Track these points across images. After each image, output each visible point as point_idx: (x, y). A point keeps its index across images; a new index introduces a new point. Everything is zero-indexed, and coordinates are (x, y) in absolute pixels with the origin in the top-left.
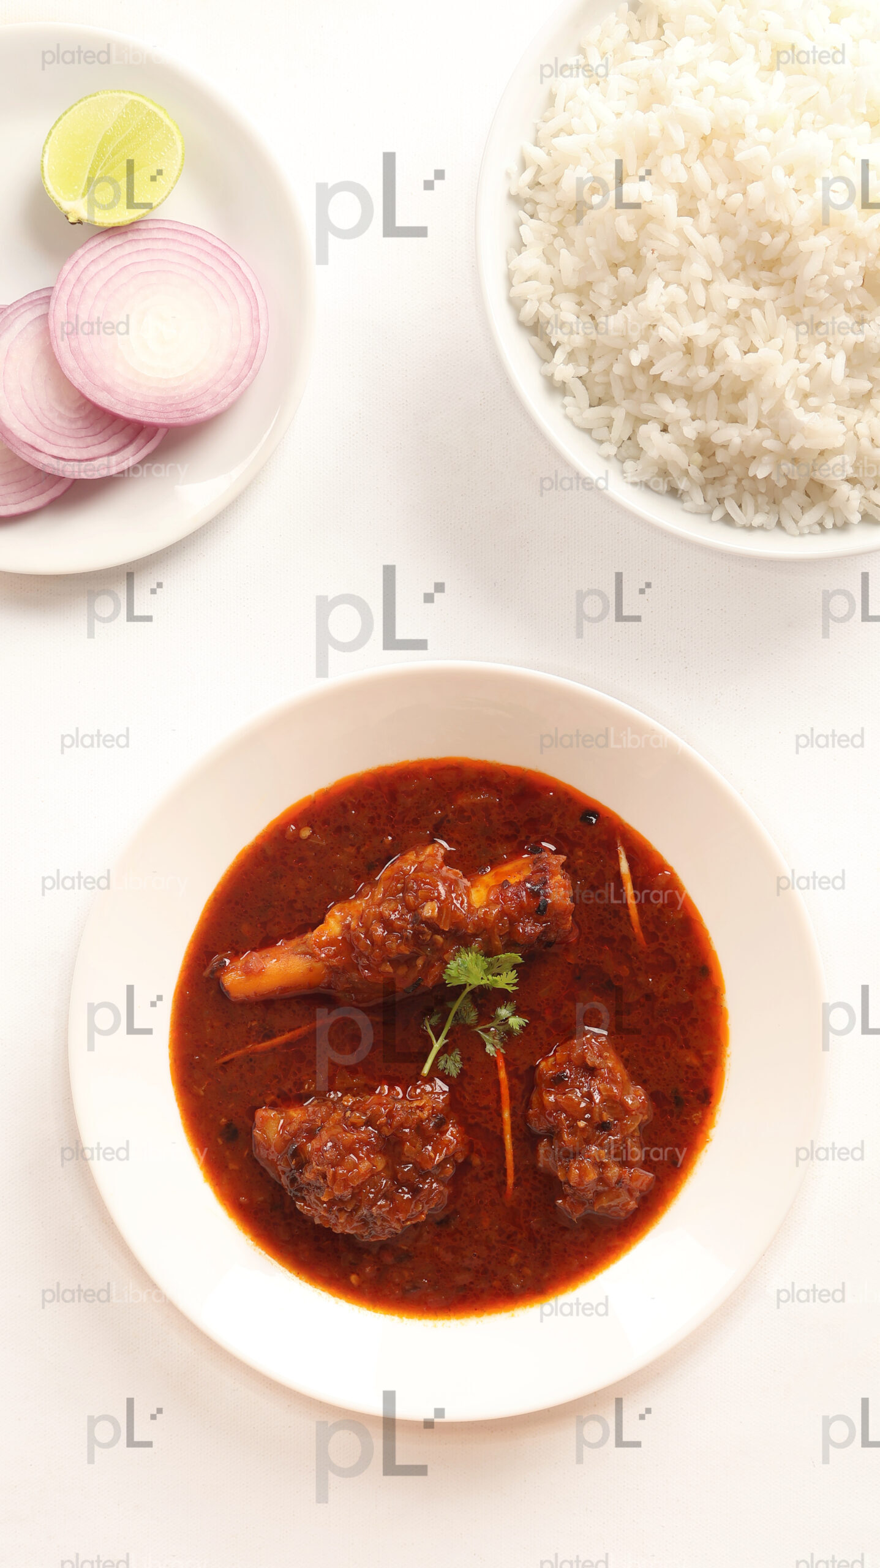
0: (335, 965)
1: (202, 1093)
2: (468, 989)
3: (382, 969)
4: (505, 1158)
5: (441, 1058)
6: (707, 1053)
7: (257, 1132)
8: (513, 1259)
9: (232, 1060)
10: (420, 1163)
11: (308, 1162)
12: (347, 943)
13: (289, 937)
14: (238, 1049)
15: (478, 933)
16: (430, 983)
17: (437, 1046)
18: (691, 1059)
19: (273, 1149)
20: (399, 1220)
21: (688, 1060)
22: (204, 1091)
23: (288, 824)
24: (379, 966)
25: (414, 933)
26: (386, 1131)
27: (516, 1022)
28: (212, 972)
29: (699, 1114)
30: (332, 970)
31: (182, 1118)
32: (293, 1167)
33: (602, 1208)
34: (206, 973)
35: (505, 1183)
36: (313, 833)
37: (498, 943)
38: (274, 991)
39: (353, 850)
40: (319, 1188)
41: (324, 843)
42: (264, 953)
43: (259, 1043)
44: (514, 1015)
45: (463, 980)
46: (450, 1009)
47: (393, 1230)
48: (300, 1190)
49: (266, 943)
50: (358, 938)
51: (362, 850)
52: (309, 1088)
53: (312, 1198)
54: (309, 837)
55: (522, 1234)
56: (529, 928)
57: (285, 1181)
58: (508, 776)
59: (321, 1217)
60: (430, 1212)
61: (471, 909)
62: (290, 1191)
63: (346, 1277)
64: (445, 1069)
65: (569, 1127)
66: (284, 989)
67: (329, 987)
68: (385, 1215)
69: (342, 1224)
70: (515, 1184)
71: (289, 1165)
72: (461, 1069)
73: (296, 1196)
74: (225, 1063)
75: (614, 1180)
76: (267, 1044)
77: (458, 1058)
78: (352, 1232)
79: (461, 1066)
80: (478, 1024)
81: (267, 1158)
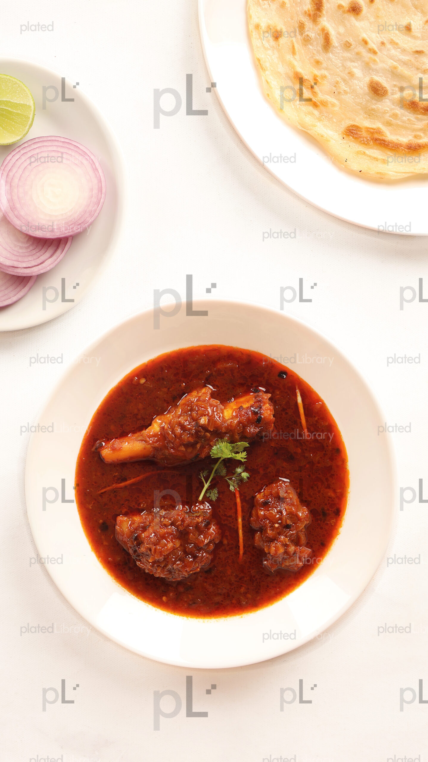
0: (157, 447)
1: (91, 508)
2: (222, 459)
3: (180, 449)
4: (239, 541)
5: (208, 491)
6: (338, 491)
7: (117, 527)
8: (242, 590)
9: (105, 492)
10: (197, 544)
11: (142, 543)
12: (163, 436)
13: (134, 432)
14: (109, 486)
15: (227, 432)
16: (203, 456)
17: (206, 486)
18: (331, 494)
19: (125, 536)
20: (187, 571)
21: (329, 494)
22: (92, 507)
23: (134, 377)
24: (178, 447)
25: (196, 432)
26: (181, 528)
27: (245, 475)
28: (96, 449)
29: (334, 520)
30: (155, 449)
31: (81, 520)
32: (135, 545)
33: (286, 566)
34: (93, 449)
35: (238, 553)
36: (146, 381)
37: (237, 437)
38: (126, 459)
39: (165, 390)
40: (148, 555)
41: (151, 386)
42: (122, 440)
43: (119, 483)
44: (244, 472)
45: (219, 455)
46: (213, 468)
47: (183, 575)
48: (138, 556)
49: (123, 435)
50: (168, 434)
51: (171, 390)
52: (143, 506)
53: (145, 560)
54: (144, 383)
55: (246, 578)
56: (252, 430)
57: (131, 551)
58: (242, 354)
59: (148, 569)
60: (202, 567)
61: (224, 420)
62: (134, 557)
63: (161, 597)
64: (210, 497)
65: (270, 527)
66: (131, 458)
67: (154, 457)
68: (180, 569)
69: (159, 573)
70: (244, 554)
71: (133, 544)
72: (217, 497)
73: (136, 559)
74: (102, 493)
75: (292, 553)
76: (123, 484)
77: (216, 492)
78: (164, 577)
79: (217, 496)
80: (227, 476)
81: (122, 540)
